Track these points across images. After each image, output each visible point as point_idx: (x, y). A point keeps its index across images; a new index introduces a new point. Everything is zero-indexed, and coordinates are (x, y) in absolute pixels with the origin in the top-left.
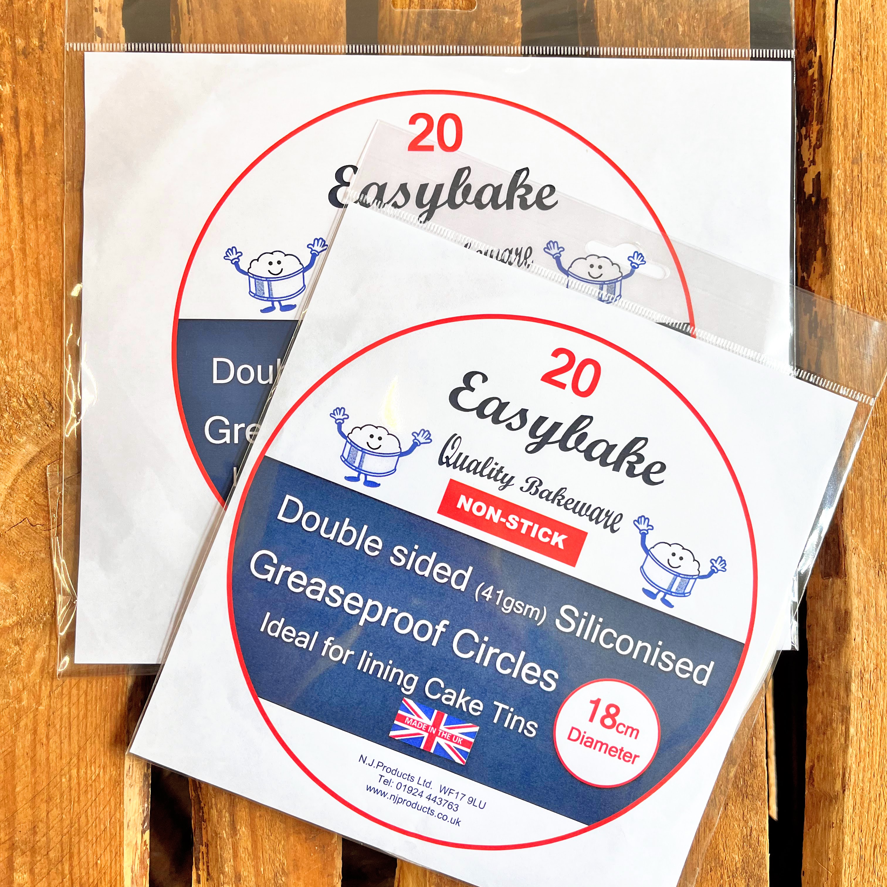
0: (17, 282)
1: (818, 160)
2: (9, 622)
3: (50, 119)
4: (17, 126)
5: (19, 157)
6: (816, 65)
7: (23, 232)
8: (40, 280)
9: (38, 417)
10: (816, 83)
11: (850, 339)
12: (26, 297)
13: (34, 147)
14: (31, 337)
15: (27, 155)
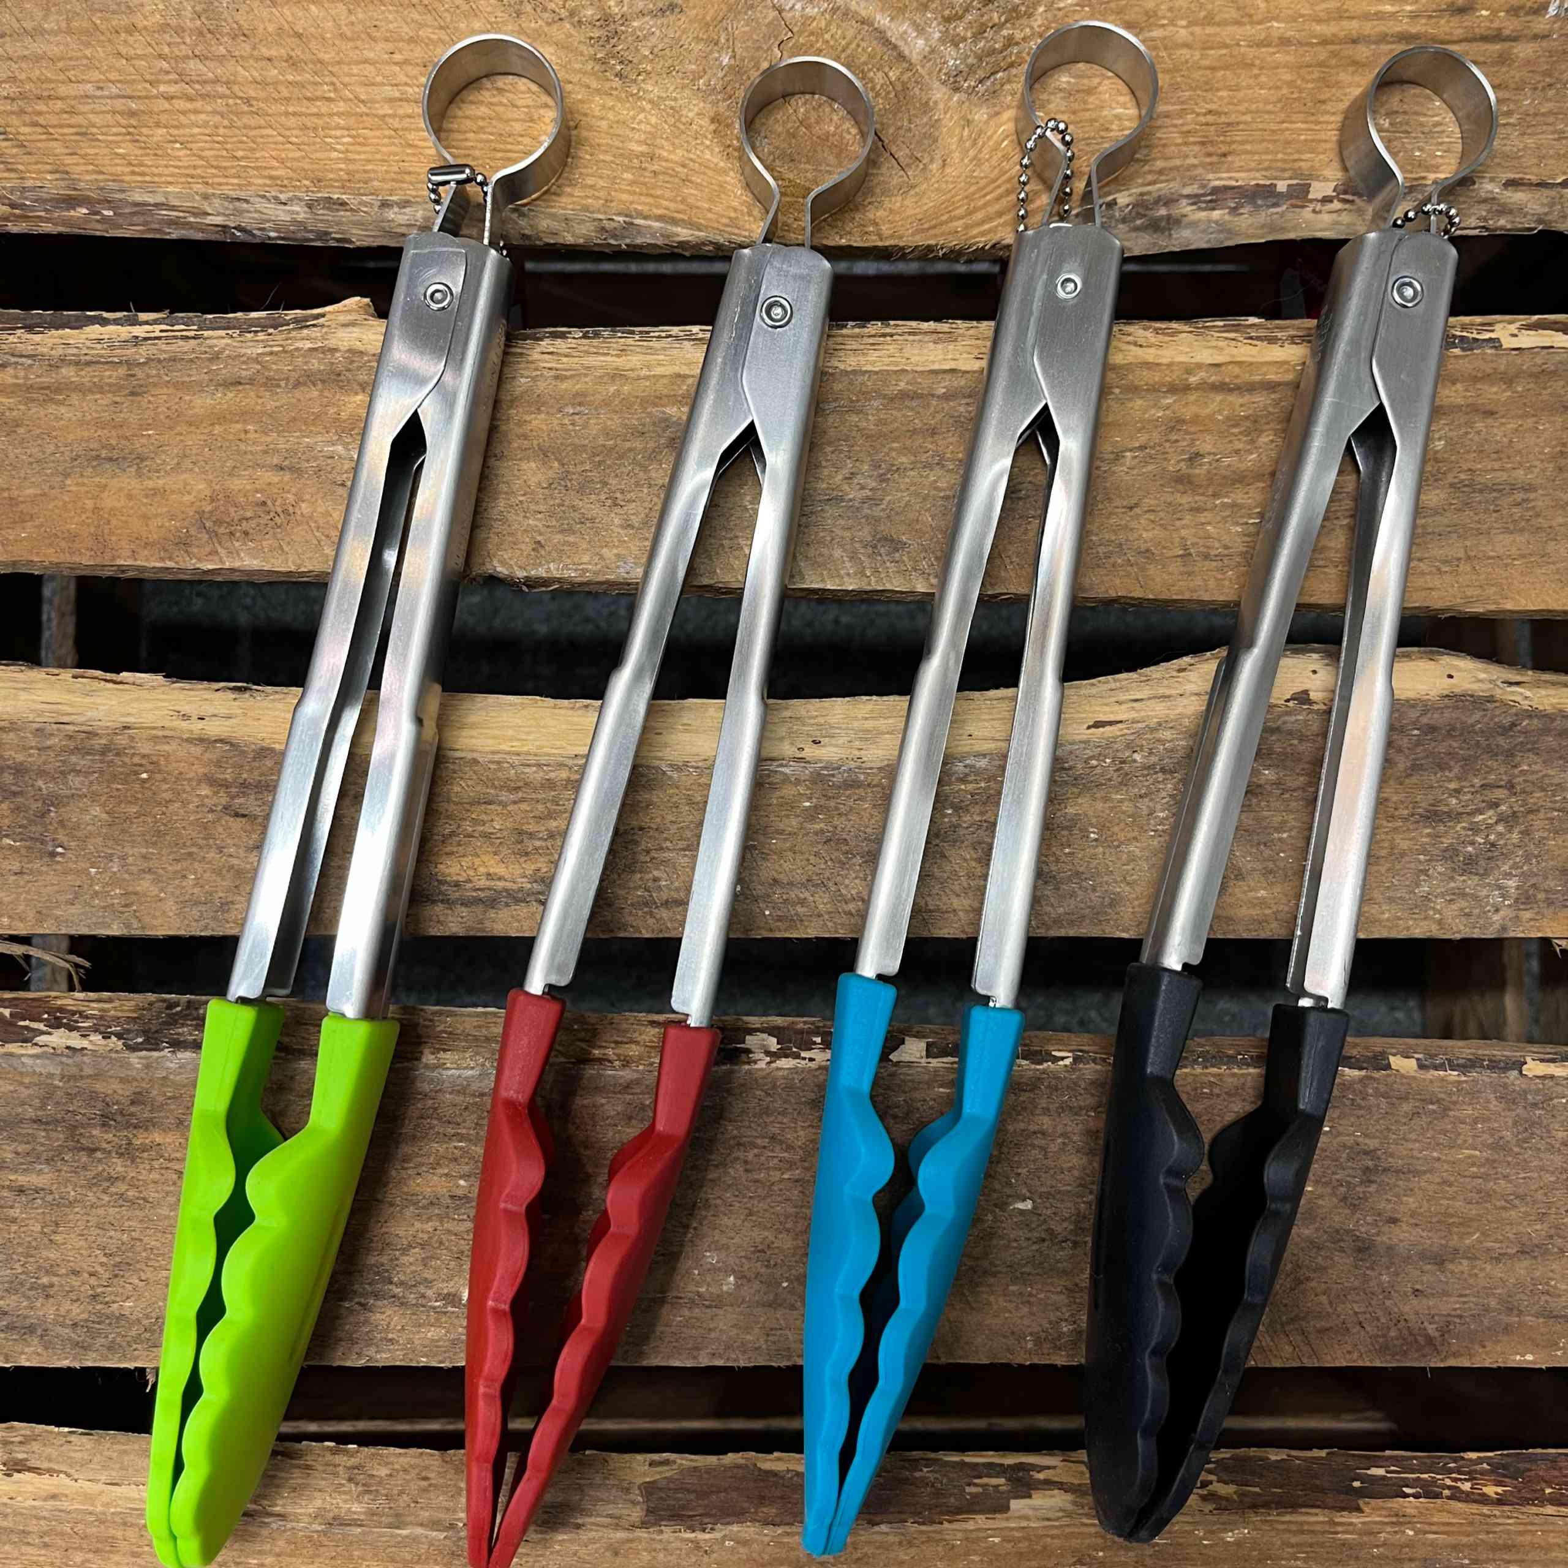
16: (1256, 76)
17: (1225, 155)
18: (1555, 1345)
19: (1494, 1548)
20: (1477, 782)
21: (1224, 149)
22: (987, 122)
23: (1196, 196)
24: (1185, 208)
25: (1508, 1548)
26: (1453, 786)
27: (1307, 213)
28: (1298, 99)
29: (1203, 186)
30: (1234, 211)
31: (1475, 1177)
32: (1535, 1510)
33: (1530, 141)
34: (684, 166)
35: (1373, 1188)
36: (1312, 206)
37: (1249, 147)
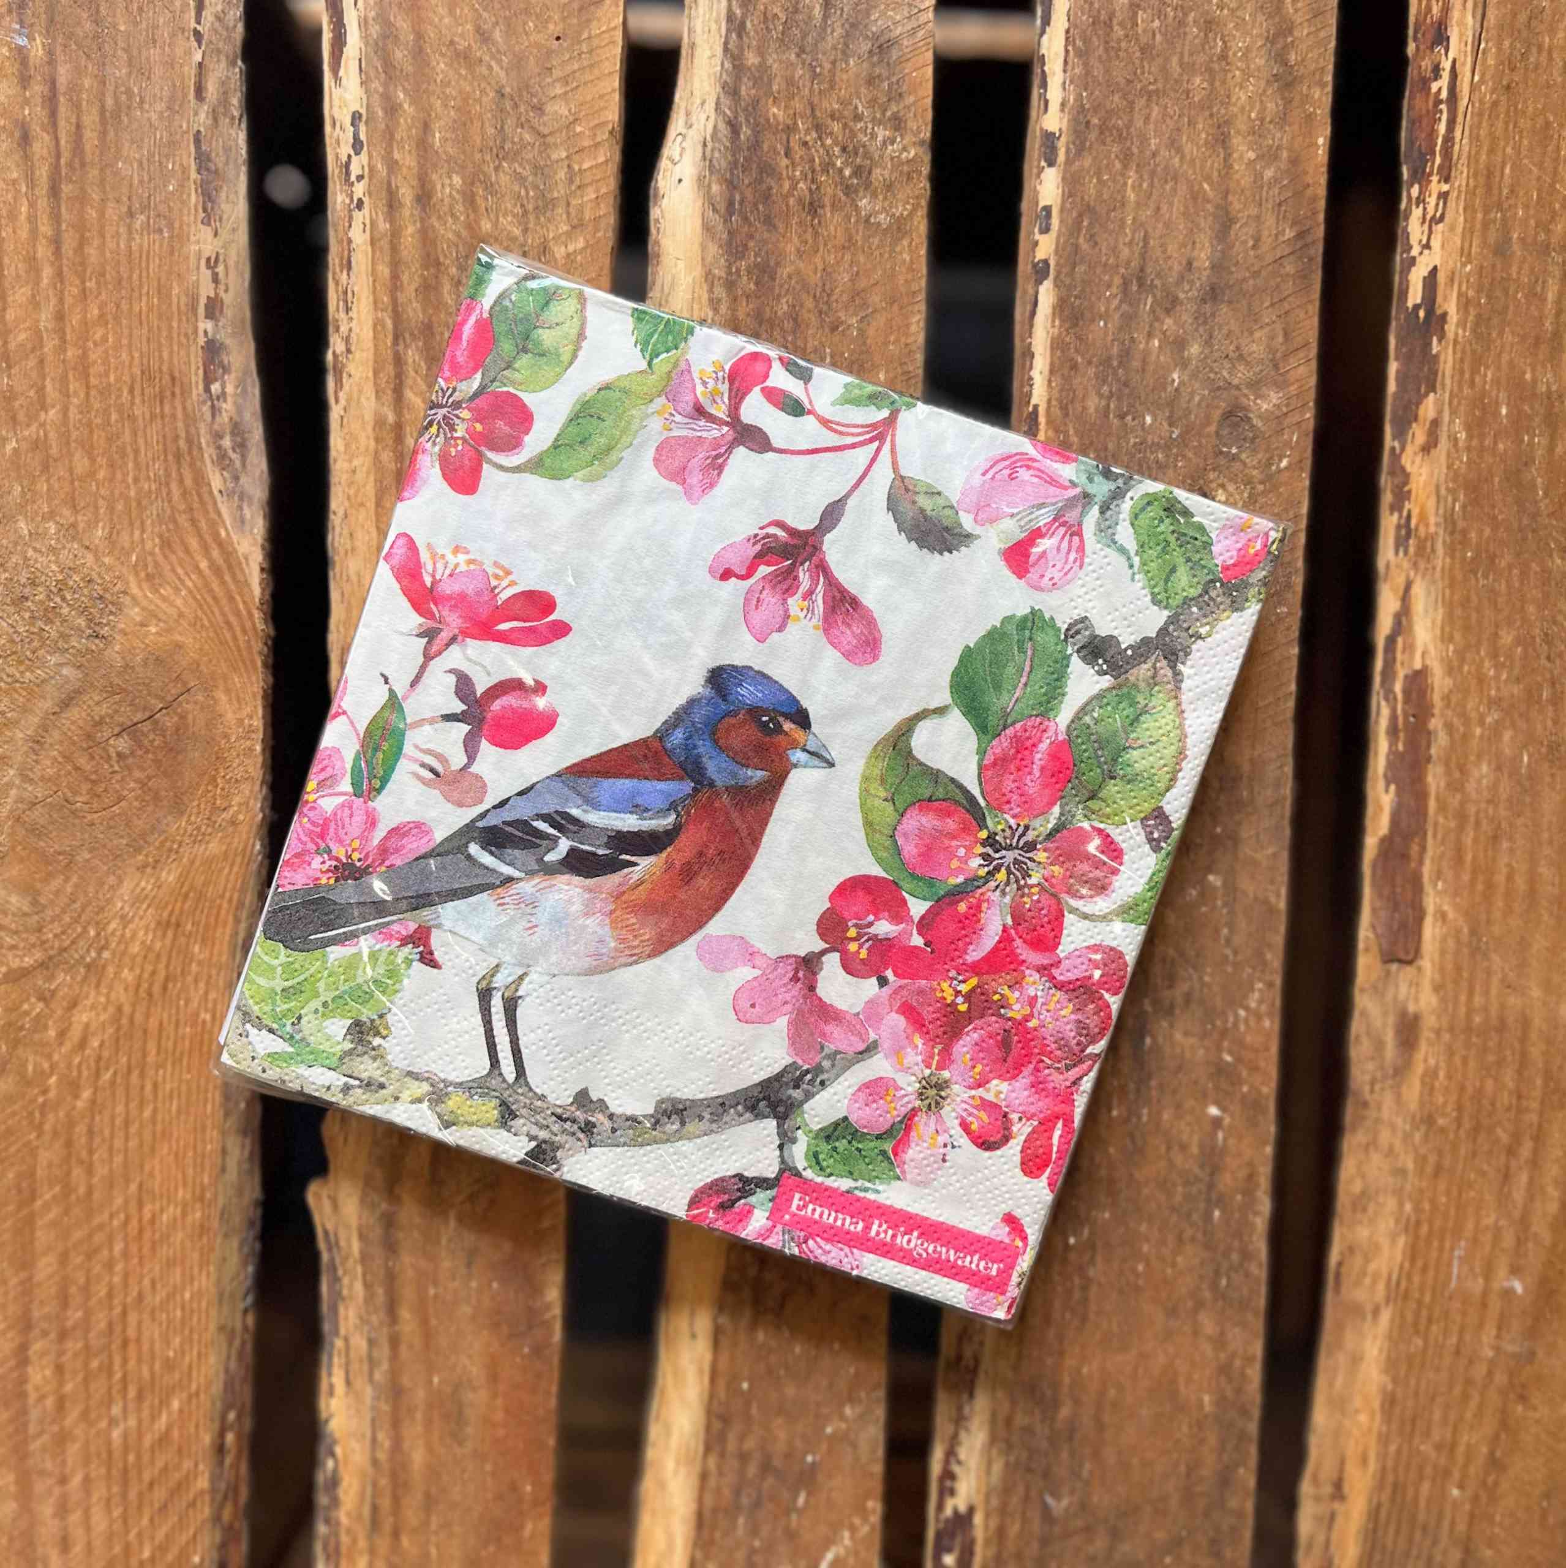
0: (49, 387)
1: (1436, 243)
2: (28, 961)
3: (109, 102)
4: (53, 114)
5: (56, 168)
6: (1446, 75)
7: (61, 301)
8: (88, 387)
9: (81, 622)
10: (1443, 107)
11: (1464, 558)
12: (65, 411)
13: (82, 151)
14: (72, 482)
15: (70, 165)
16: (96, 344)
17: (173, 379)
18: (1310, 117)
19: (1489, 188)
20: (785, 162)
21: (167, 378)
22: (143, 609)
23: (213, 407)
24: (224, 418)
25: (1489, 175)
26: (787, 185)
27: (228, 298)
28: (118, 306)
29: (204, 402)
30: (226, 370)
31: (1152, 185)
32: (1457, 147)
33: (158, 71)
34: (186, 896)
35: (1157, 282)
36: (222, 294)
37: (165, 355)
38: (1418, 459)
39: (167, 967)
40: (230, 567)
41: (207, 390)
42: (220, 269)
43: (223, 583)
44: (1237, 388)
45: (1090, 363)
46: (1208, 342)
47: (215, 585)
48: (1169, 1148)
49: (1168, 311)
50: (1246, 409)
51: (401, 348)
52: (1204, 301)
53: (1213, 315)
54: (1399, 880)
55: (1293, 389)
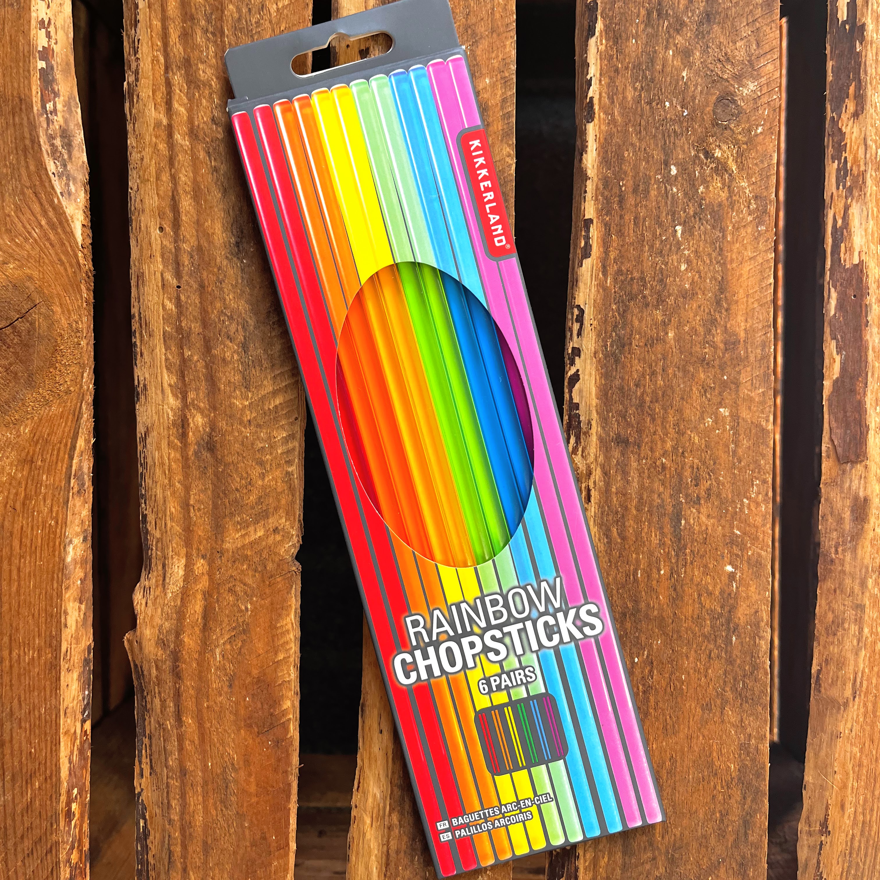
17: (21, 100)
21: (17, 100)
23: (47, 118)
24: (56, 126)
27: (57, 48)
29: (42, 115)
30: (56, 94)
34: (37, 442)
35: (670, 12)
36: (53, 45)
37: (16, 85)
38: (851, 123)
39: (25, 490)
40: (61, 223)
41: (44, 107)
42: (52, 29)
43: (57, 233)
44: (727, 80)
45: (627, 68)
46: (705, 50)
47: (52, 236)
48: (700, 595)
49: (678, 31)
50: (732, 94)
51: (171, 74)
52: (701, 23)
53: (708, 32)
54: (849, 407)
55: (763, 80)
